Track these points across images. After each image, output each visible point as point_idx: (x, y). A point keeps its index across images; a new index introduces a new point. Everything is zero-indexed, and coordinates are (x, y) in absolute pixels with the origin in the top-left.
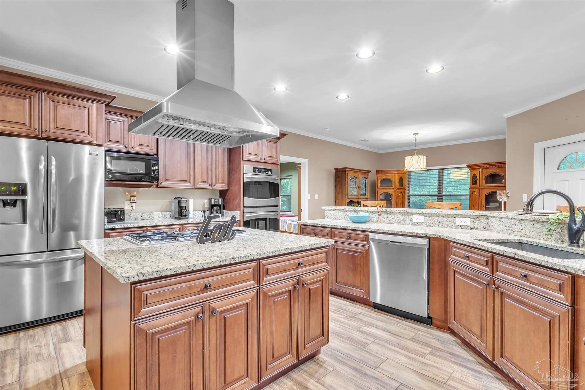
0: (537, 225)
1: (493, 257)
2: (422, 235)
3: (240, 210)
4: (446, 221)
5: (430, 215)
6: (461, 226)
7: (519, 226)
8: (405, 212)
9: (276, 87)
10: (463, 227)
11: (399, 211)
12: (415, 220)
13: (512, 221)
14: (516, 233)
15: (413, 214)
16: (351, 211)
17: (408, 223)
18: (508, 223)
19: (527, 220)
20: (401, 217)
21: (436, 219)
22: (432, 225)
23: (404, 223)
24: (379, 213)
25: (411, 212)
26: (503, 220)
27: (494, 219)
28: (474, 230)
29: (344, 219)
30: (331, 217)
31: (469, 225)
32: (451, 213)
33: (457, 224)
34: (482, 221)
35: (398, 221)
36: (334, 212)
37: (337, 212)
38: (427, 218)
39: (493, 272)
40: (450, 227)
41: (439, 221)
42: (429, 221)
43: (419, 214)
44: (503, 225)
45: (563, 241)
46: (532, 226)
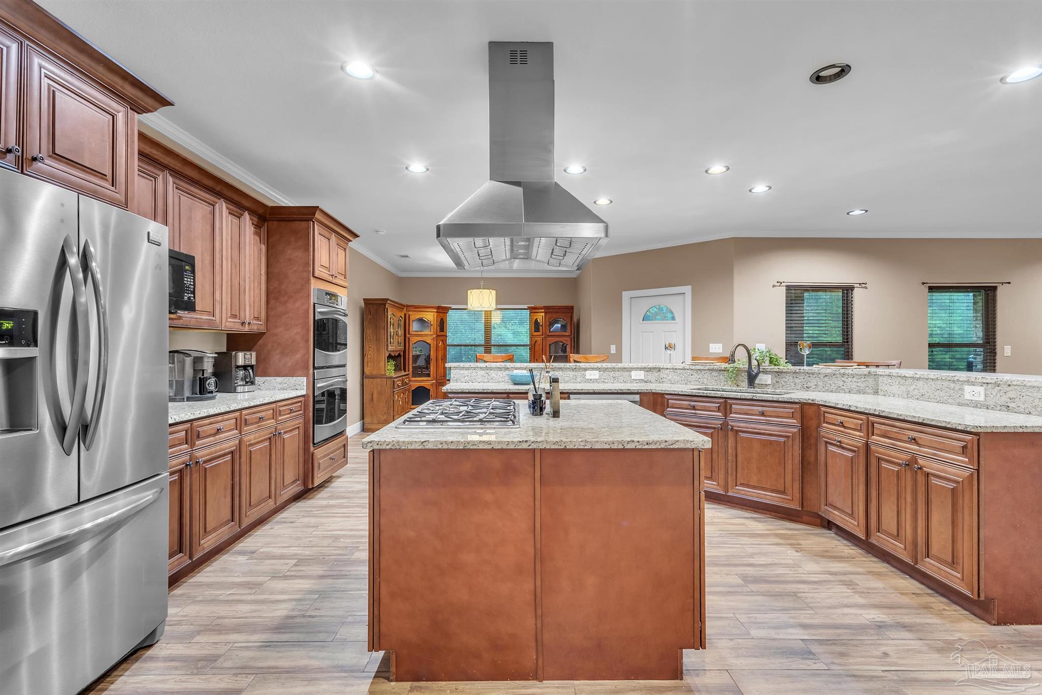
0: (714, 374)
1: (726, 402)
2: (633, 391)
3: (307, 376)
4: (621, 376)
5: (605, 369)
6: (636, 380)
7: (696, 376)
8: (577, 367)
9: (409, 165)
10: (637, 381)
11: (569, 367)
12: (588, 377)
13: (688, 371)
14: (692, 383)
15: (586, 369)
16: (500, 369)
17: (580, 381)
18: (684, 374)
19: (704, 370)
20: (571, 374)
21: (612, 374)
22: (607, 381)
23: (575, 381)
24: (548, 370)
25: (584, 367)
26: (678, 371)
27: (667, 371)
28: (648, 383)
29: (486, 380)
30: (462, 380)
31: (643, 378)
32: (628, 367)
33: (632, 378)
34: (655, 373)
35: (567, 379)
36: (470, 371)
37: (474, 371)
38: (602, 373)
39: (726, 416)
40: (625, 382)
41: (615, 375)
42: (603, 377)
43: (593, 369)
44: (677, 376)
45: (738, 386)
46: (710, 375)
